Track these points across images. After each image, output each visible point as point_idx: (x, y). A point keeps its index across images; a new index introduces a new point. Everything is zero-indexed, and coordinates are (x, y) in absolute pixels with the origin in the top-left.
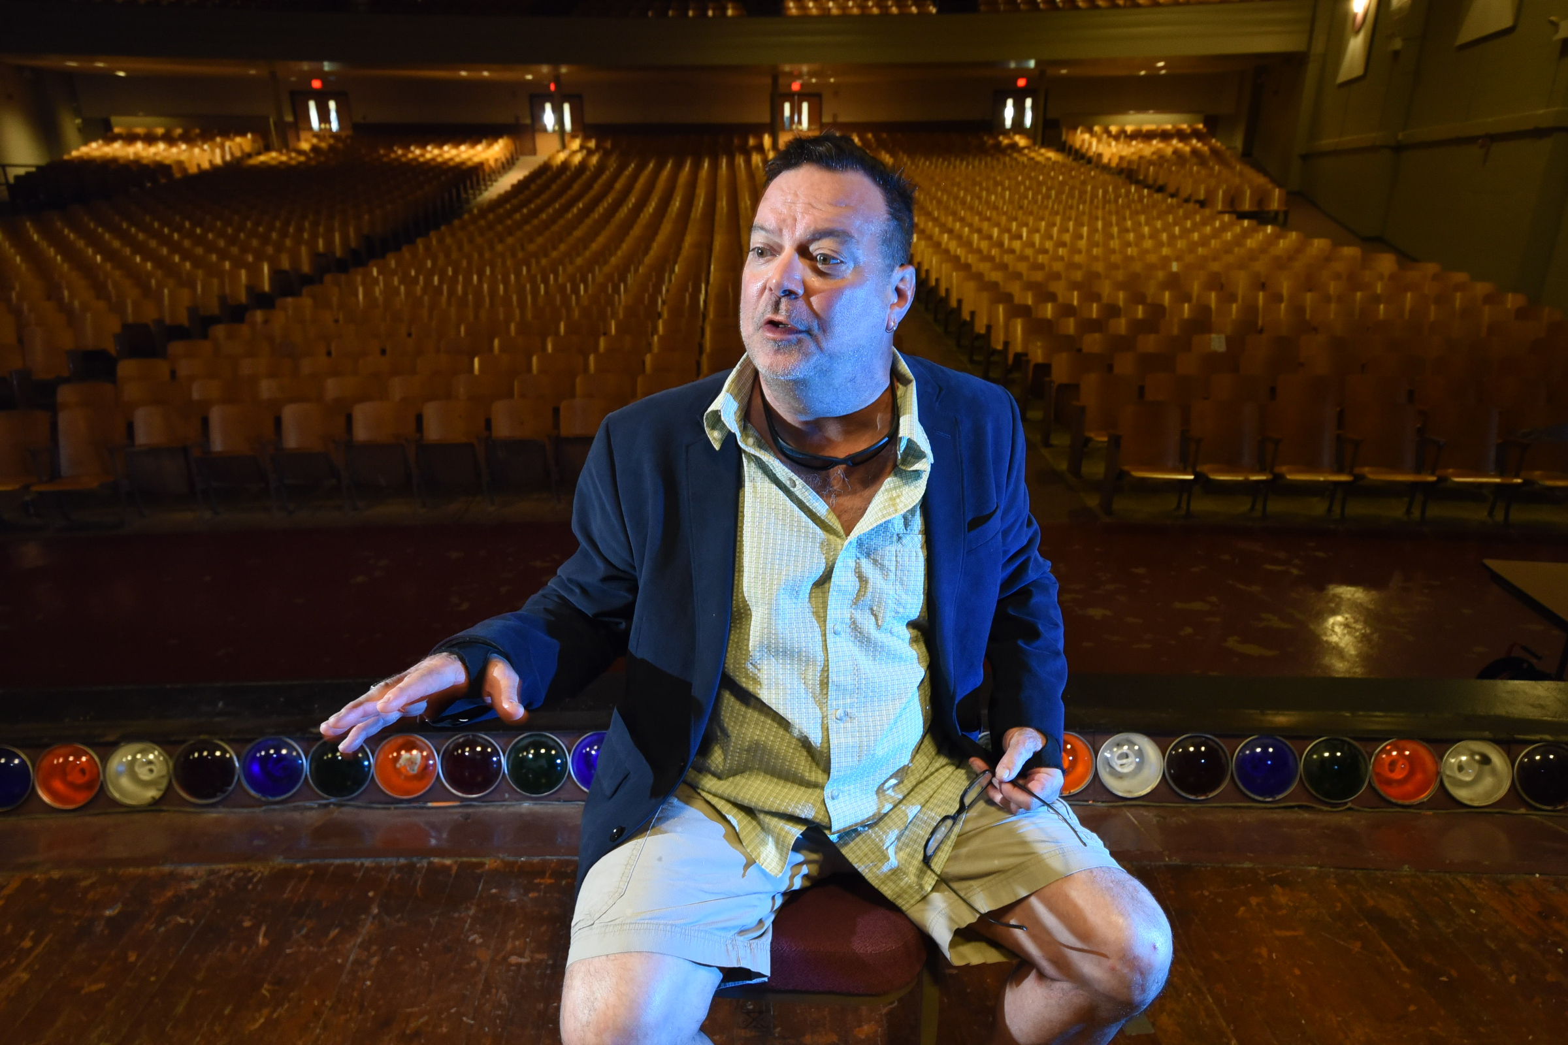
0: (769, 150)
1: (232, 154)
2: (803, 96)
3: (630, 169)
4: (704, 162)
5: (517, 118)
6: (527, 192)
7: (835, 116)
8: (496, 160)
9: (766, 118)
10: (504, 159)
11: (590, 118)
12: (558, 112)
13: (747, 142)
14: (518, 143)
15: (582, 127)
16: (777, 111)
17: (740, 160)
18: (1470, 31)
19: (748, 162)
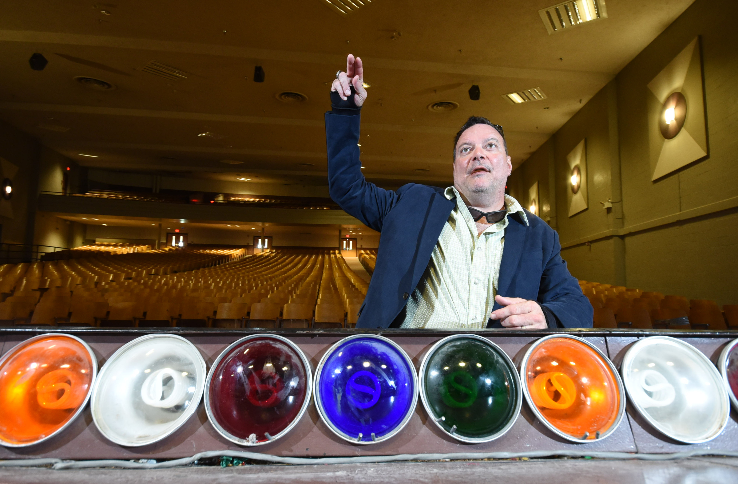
0: (337, 254)
1: (138, 250)
2: (350, 239)
3: (299, 257)
4: (320, 256)
5: (248, 243)
6: (253, 262)
7: (361, 246)
8: (237, 254)
9: (337, 246)
10: (240, 255)
11: (274, 244)
12: (263, 243)
13: (330, 252)
14: (247, 250)
15: (271, 246)
16: (341, 245)
17: (327, 256)
18: (573, 211)
19: (329, 256)
